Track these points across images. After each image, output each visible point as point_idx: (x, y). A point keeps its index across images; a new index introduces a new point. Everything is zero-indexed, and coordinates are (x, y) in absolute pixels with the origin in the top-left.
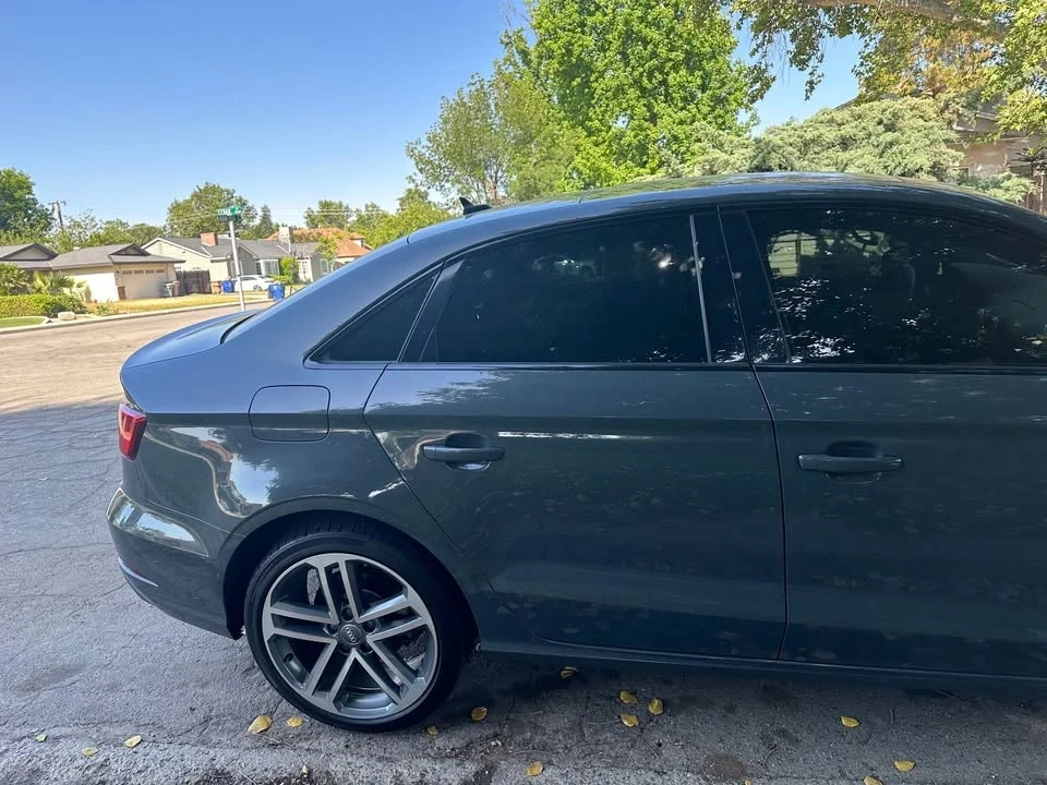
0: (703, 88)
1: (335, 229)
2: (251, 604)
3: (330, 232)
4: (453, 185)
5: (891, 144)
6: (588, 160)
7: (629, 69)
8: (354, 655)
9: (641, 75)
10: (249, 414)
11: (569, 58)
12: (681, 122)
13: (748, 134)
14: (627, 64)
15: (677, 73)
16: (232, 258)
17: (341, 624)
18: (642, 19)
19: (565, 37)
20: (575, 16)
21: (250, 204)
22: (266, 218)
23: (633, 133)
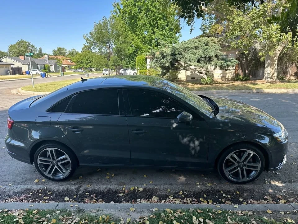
0: (167, 26)
1: (62, 56)
2: (35, 157)
3: (60, 57)
4: (97, 47)
5: (206, 49)
6: (136, 43)
7: (147, 19)
8: (56, 167)
9: (151, 21)
10: (35, 122)
11: (131, 14)
12: (161, 35)
13: (179, 39)
14: (147, 17)
15: (160, 21)
16: (29, 64)
17: (53, 161)
18: (151, 5)
19: (130, 8)
20: (133, 2)
21: (35, 47)
22: (40, 51)
23: (148, 37)
